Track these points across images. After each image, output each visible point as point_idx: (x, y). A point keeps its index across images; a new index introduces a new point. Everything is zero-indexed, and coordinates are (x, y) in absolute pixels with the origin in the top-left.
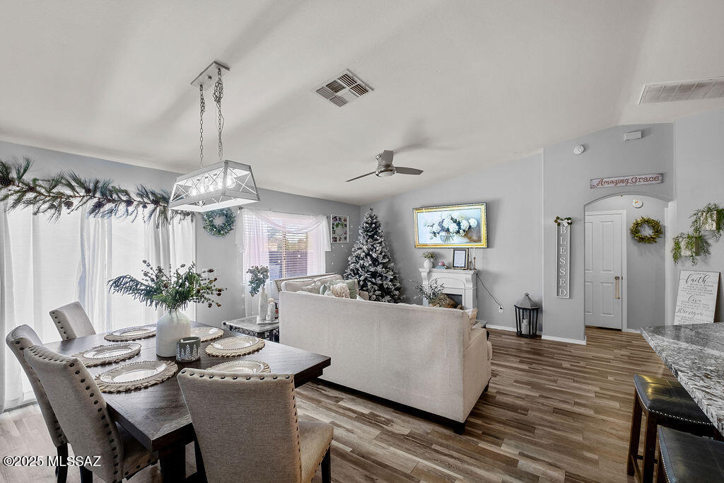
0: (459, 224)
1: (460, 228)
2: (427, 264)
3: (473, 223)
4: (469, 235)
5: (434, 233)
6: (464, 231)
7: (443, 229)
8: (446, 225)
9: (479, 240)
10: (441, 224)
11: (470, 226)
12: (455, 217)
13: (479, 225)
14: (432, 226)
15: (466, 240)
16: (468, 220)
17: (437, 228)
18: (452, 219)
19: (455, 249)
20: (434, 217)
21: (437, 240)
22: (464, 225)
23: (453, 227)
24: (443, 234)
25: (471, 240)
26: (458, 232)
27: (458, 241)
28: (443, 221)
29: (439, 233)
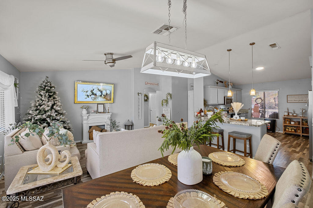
0: (102, 92)
1: (102, 94)
2: (84, 112)
3: (108, 92)
4: (106, 97)
5: (88, 96)
6: (104, 95)
7: (93, 94)
8: (94, 92)
9: (110, 100)
10: (92, 91)
11: (107, 94)
12: (100, 89)
13: (111, 93)
14: (87, 92)
15: (105, 100)
16: (106, 90)
17: (89, 93)
18: (98, 89)
19: (98, 104)
20: (89, 87)
21: (89, 99)
22: (104, 93)
23: (99, 93)
24: (93, 96)
25: (107, 100)
26: (101, 96)
27: (100, 100)
28: (93, 90)
29: (90, 96)
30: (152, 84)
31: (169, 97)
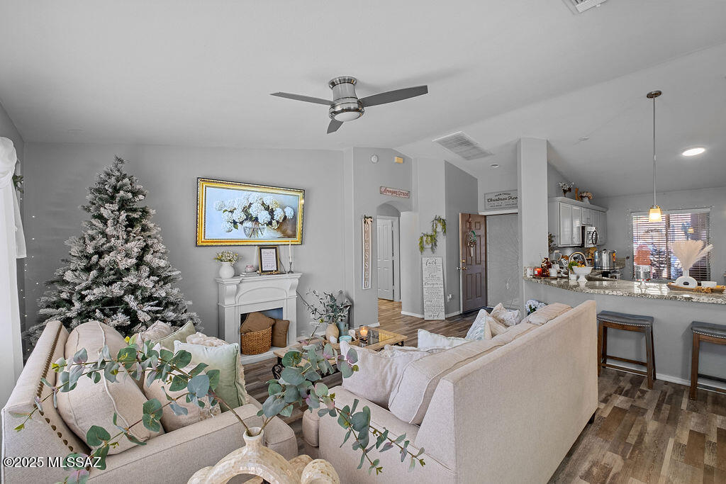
0: (272, 212)
1: (272, 218)
2: (226, 270)
3: (289, 213)
4: (284, 227)
5: (235, 223)
6: (278, 222)
7: (249, 217)
8: (253, 211)
9: (294, 236)
10: (245, 210)
11: (285, 217)
12: (267, 202)
13: (295, 217)
14: (232, 212)
15: (279, 234)
16: (283, 208)
17: (239, 215)
19: (261, 247)
20: (237, 198)
21: (239, 234)
22: (279, 215)
23: (264, 216)
24: (249, 224)
25: (286, 235)
26: (270, 223)
27: (268, 235)
28: (250, 206)
29: (241, 223)
30: (395, 192)
31: (439, 228)
